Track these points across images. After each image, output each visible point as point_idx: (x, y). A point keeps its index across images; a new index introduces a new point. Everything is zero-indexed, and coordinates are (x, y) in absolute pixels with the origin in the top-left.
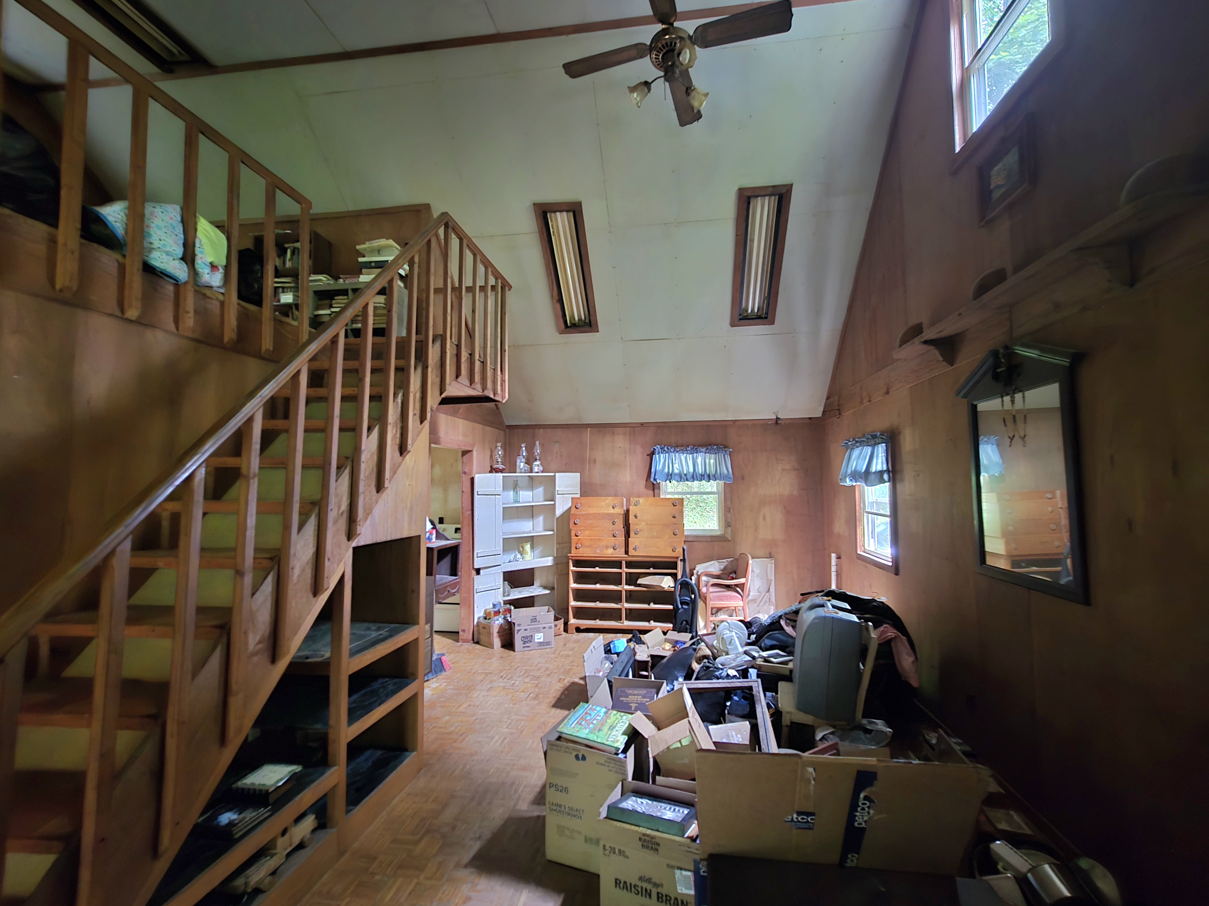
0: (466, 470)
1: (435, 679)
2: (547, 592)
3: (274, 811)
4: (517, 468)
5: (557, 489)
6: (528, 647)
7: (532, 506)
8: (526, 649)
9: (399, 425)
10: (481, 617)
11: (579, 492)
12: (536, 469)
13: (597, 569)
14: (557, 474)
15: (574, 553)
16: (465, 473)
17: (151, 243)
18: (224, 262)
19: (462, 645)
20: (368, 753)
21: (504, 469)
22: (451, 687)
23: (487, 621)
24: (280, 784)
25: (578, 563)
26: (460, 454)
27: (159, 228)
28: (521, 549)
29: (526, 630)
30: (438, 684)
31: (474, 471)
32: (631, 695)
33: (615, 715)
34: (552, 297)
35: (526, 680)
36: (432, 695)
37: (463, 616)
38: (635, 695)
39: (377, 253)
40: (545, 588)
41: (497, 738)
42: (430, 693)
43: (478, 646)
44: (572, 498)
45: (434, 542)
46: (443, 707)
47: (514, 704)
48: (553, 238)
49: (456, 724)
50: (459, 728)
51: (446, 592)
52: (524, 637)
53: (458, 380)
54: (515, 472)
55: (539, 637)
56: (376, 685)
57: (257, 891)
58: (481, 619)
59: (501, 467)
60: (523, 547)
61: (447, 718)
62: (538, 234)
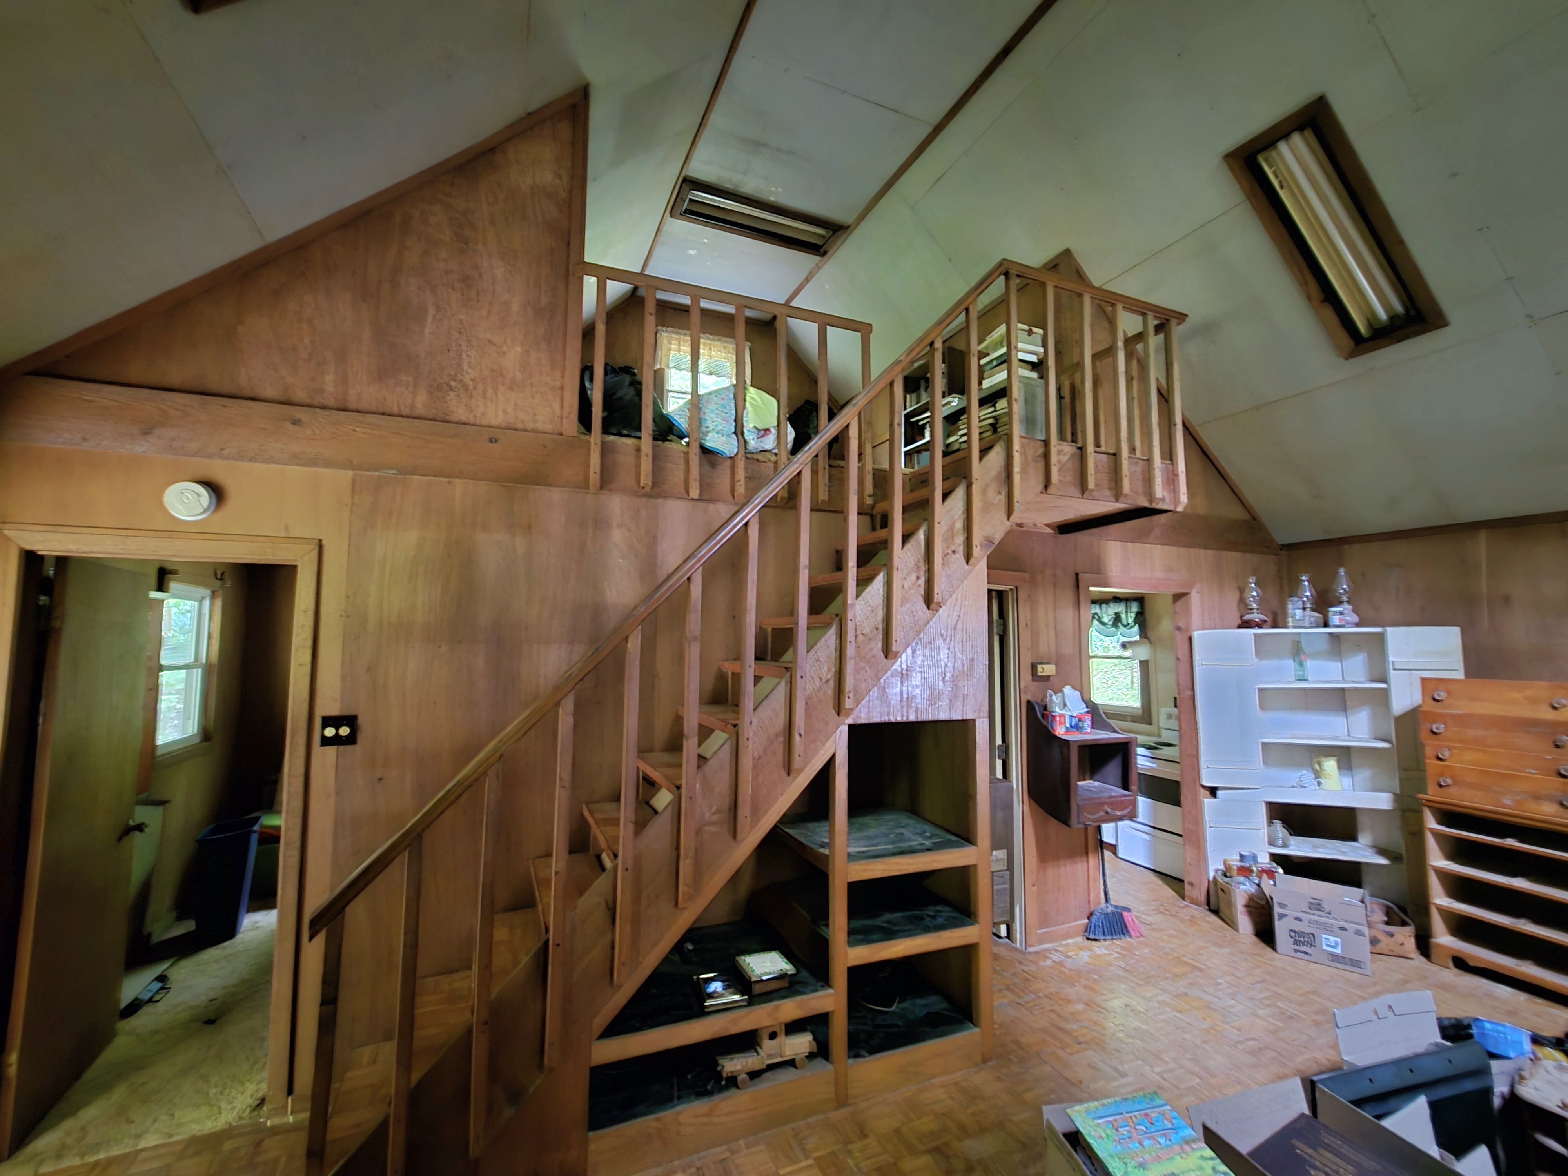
0: (1180, 624)
1: (1107, 943)
2: (1383, 861)
3: (750, 1003)
4: (1290, 620)
5: (1391, 659)
6: (1306, 953)
7: (1343, 689)
8: (1299, 955)
9: (923, 569)
10: (1219, 870)
11: (1460, 666)
12: (1335, 620)
13: (1511, 843)
14: (1389, 630)
15: (1432, 793)
16: (1179, 629)
17: (708, 427)
18: (776, 424)
19: (1187, 906)
20: (934, 999)
21: (1265, 621)
22: (1123, 965)
23: (1226, 880)
24: (765, 978)
25: (1450, 817)
26: (1171, 599)
27: (712, 411)
28: (1317, 767)
29: (1298, 919)
30: (1106, 952)
31: (1194, 626)
32: (1327, 1147)
33: (1203, 1158)
34: (1309, 298)
35: (1261, 1012)
36: (1088, 963)
37: (1188, 860)
38: (1337, 1154)
39: (999, 346)
40: (1381, 851)
41: (1130, 1079)
42: (1087, 959)
43: (1213, 918)
44: (1423, 680)
45: (1087, 733)
46: (1086, 987)
47: (1206, 1042)
48: (1283, 194)
49: (1085, 1024)
50: (1085, 1031)
51: (1102, 813)
52: (1295, 932)
53: (1049, 491)
54: (1286, 627)
55: (1330, 943)
56: (931, 910)
57: (732, 1082)
58: (1220, 873)
59: (1257, 617)
60: (1319, 764)
61: (1080, 1007)
62: (1248, 203)
